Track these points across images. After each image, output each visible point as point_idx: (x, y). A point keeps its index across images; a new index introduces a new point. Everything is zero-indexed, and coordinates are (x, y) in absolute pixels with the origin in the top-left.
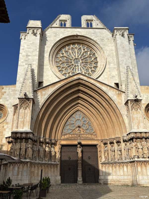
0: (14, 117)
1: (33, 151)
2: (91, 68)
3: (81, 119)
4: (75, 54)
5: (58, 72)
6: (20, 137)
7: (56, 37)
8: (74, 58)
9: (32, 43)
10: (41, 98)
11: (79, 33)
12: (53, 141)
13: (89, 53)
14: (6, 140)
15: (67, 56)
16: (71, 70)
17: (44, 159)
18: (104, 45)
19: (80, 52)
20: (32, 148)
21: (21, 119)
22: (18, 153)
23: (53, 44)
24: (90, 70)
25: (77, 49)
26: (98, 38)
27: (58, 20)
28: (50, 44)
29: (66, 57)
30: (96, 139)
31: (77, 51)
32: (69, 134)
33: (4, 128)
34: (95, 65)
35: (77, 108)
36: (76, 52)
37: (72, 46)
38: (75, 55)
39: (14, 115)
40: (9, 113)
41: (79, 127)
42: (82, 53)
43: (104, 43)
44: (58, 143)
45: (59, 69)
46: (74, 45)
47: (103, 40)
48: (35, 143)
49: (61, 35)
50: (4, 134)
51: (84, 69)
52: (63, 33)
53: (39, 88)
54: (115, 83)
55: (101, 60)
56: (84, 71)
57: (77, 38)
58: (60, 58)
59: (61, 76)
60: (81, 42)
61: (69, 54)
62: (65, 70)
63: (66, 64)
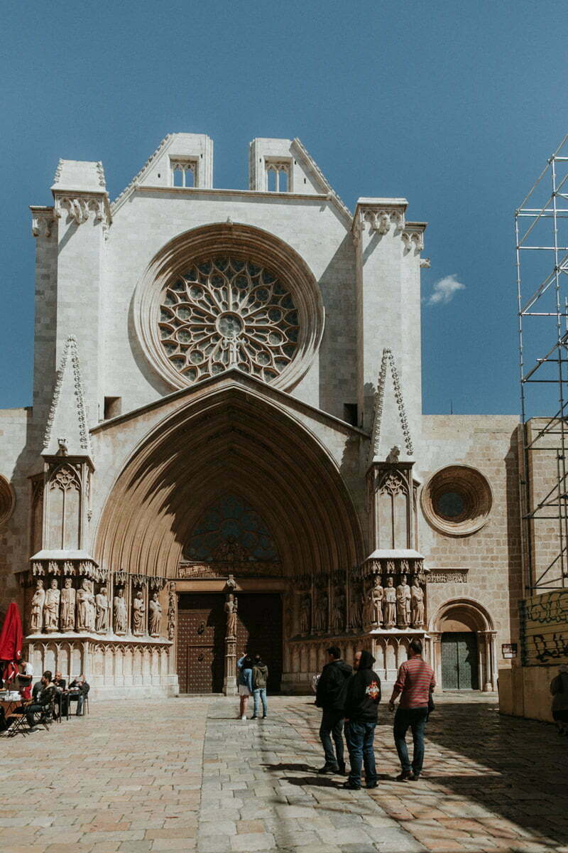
1: (99, 610)
2: (277, 348)
4: (227, 299)
5: (167, 364)
7: (159, 231)
8: (221, 311)
11: (239, 216)
12: (156, 584)
13: (271, 293)
14: (18, 580)
15: (197, 304)
16: (210, 356)
18: (323, 265)
19: (241, 287)
20: (94, 603)
22: (55, 616)
24: (272, 358)
27: (165, 159)
29: (196, 309)
34: (288, 339)
36: (228, 287)
37: (213, 266)
38: (223, 301)
42: (248, 293)
45: (169, 352)
48: (102, 589)
49: (176, 222)
51: (252, 352)
53: (106, 418)
54: (346, 405)
55: (310, 320)
56: (254, 359)
57: (230, 236)
58: (175, 310)
59: (176, 377)
60: (244, 251)
61: (203, 297)
62: (191, 354)
63: (192, 333)
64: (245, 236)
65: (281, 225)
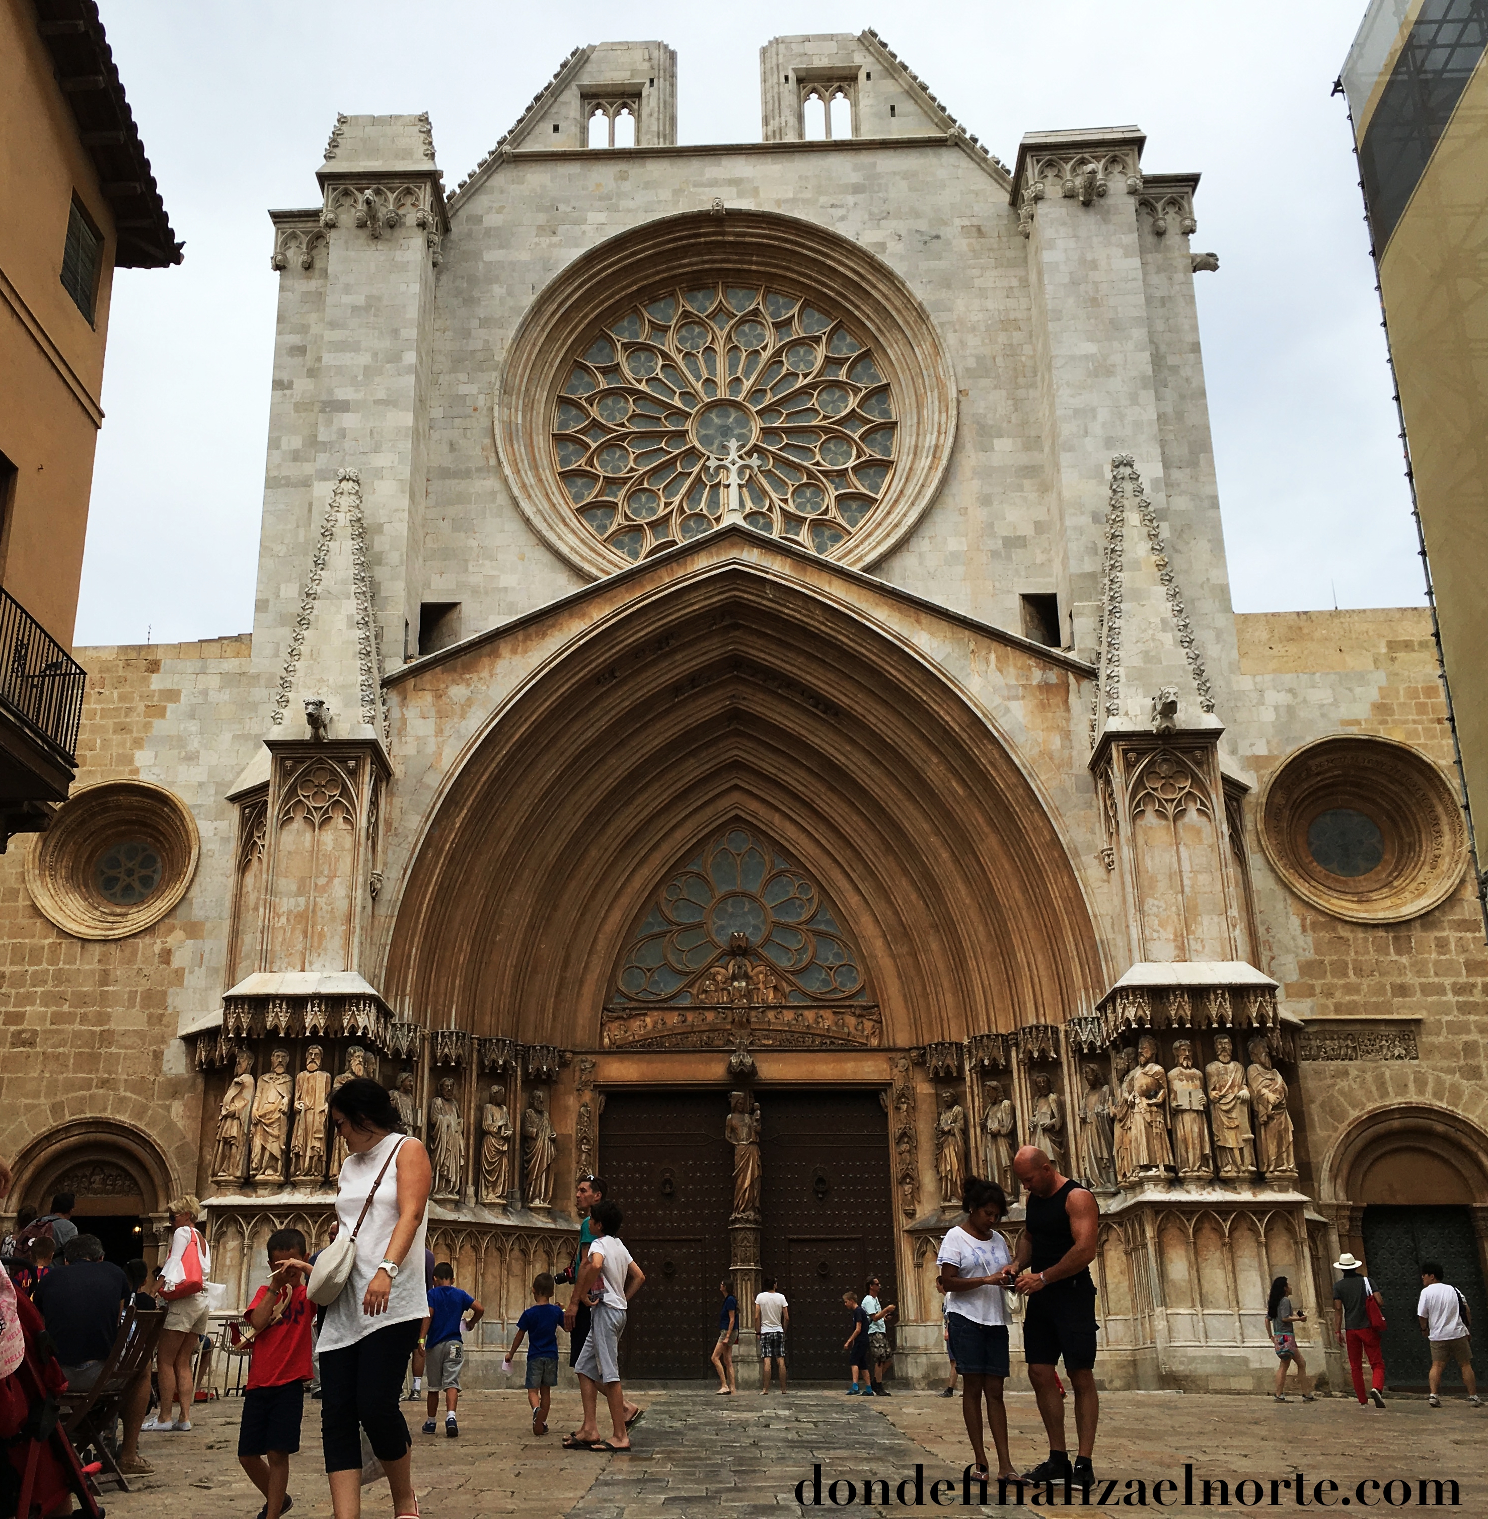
0: (240, 885)
2: (842, 473)
3: (754, 888)
4: (712, 369)
5: (574, 523)
6: (287, 1033)
7: (555, 239)
8: (703, 399)
9: (360, 300)
10: (439, 732)
11: (741, 195)
12: (540, 1064)
13: (821, 352)
14: (191, 1055)
15: (643, 387)
16: (678, 499)
17: (471, 1190)
18: (946, 282)
19: (748, 344)
21: (292, 900)
22: (275, 1147)
23: (529, 300)
24: (832, 496)
25: (727, 329)
26: (892, 225)
28: (510, 293)
29: (640, 396)
30: (875, 1042)
31: (729, 338)
32: (664, 1005)
33: (176, 963)
34: (872, 452)
35: (724, 803)
36: (719, 347)
37: (683, 300)
38: (705, 375)
39: (243, 866)
40: (204, 850)
41: (743, 952)
42: (765, 356)
43: (942, 264)
45: (577, 496)
46: (700, 295)
47: (935, 245)
49: (596, 217)
50: (170, 1011)
51: (780, 488)
52: (609, 202)
53: (421, 653)
54: (1026, 597)
55: (919, 407)
56: (785, 501)
57: (720, 238)
58: (591, 405)
59: (593, 550)
60: (754, 267)
61: (658, 372)
62: (629, 497)
63: (633, 452)
64: (756, 235)
65: (841, 206)
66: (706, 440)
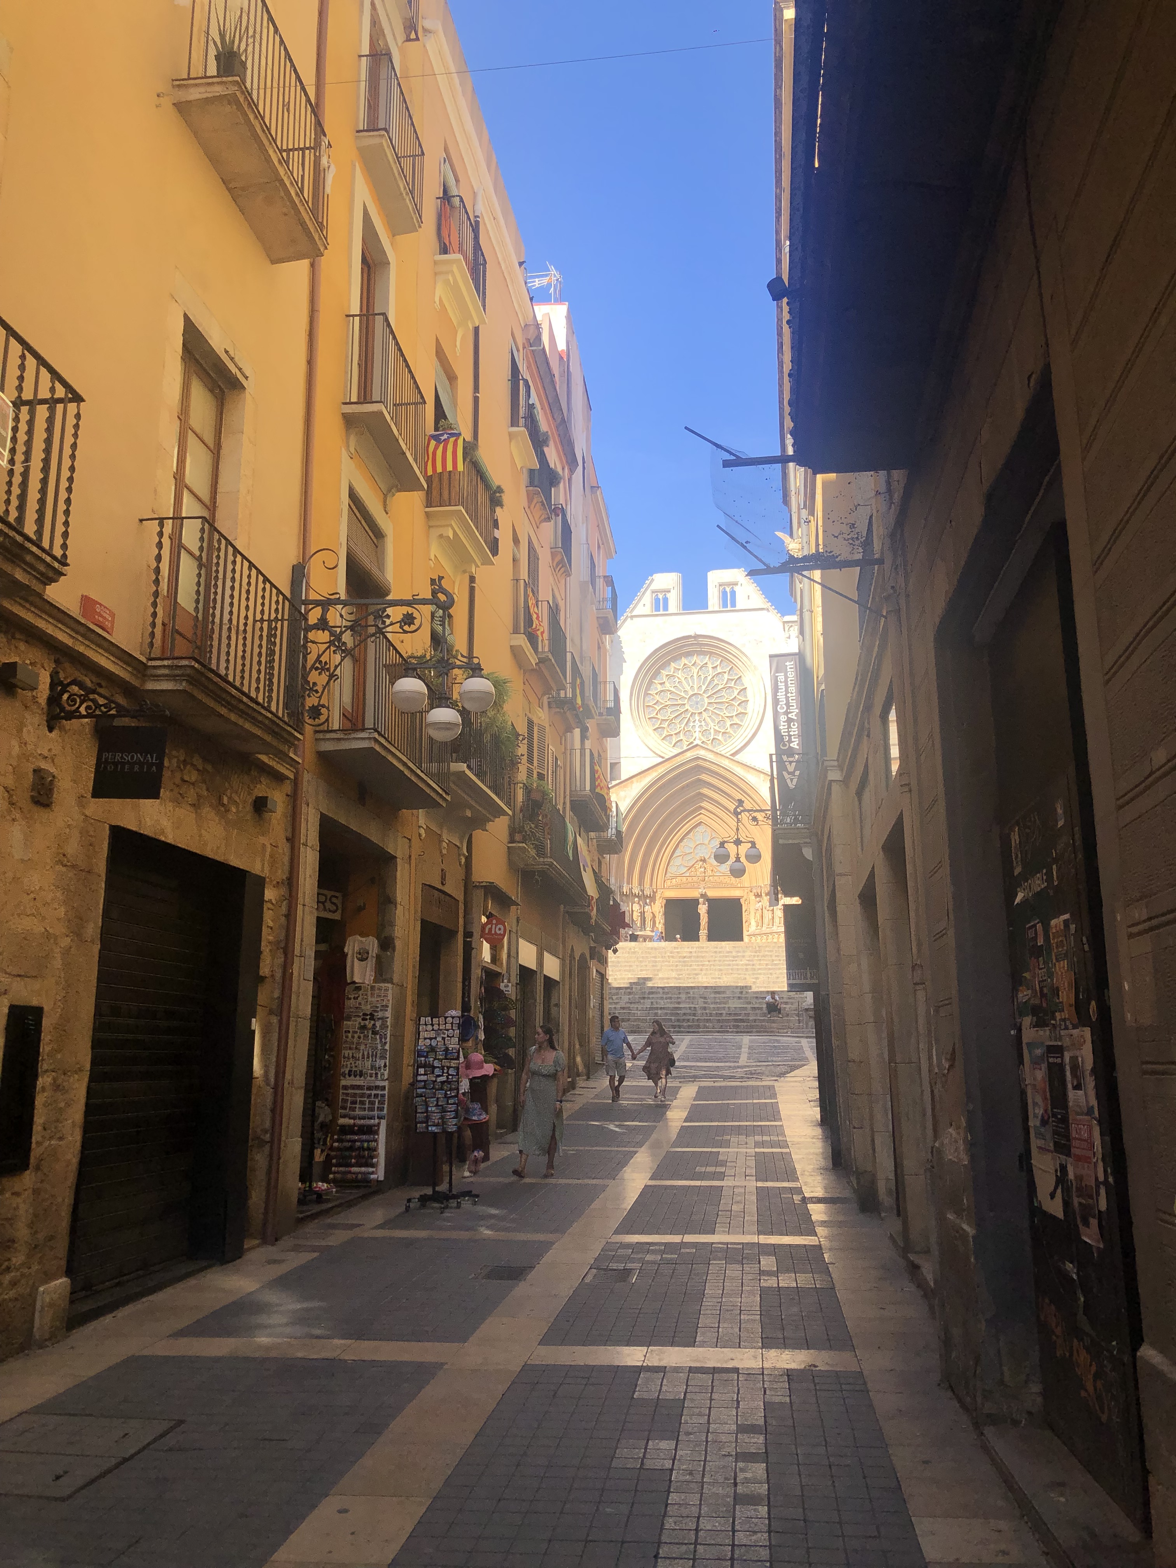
2: (732, 717)
3: (706, 842)
8: (691, 693)
12: (647, 892)
13: (726, 676)
15: (672, 689)
16: (683, 726)
19: (704, 674)
23: (639, 664)
24: (728, 723)
25: (698, 668)
27: (648, 593)
29: (672, 693)
30: (739, 884)
31: (698, 672)
32: (681, 876)
34: (740, 710)
35: (697, 819)
36: (695, 675)
37: (684, 661)
41: (704, 861)
42: (709, 678)
44: (658, 896)
45: (654, 725)
46: (689, 659)
49: (659, 637)
51: (713, 720)
55: (755, 696)
56: (715, 726)
57: (694, 642)
58: (657, 695)
60: (705, 650)
61: (677, 684)
62: (669, 725)
63: (670, 710)
64: (704, 641)
66: (691, 706)
